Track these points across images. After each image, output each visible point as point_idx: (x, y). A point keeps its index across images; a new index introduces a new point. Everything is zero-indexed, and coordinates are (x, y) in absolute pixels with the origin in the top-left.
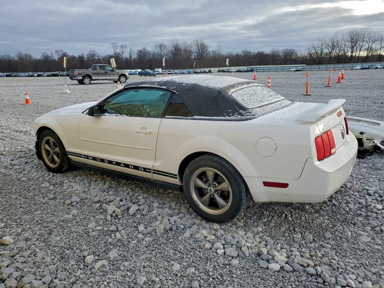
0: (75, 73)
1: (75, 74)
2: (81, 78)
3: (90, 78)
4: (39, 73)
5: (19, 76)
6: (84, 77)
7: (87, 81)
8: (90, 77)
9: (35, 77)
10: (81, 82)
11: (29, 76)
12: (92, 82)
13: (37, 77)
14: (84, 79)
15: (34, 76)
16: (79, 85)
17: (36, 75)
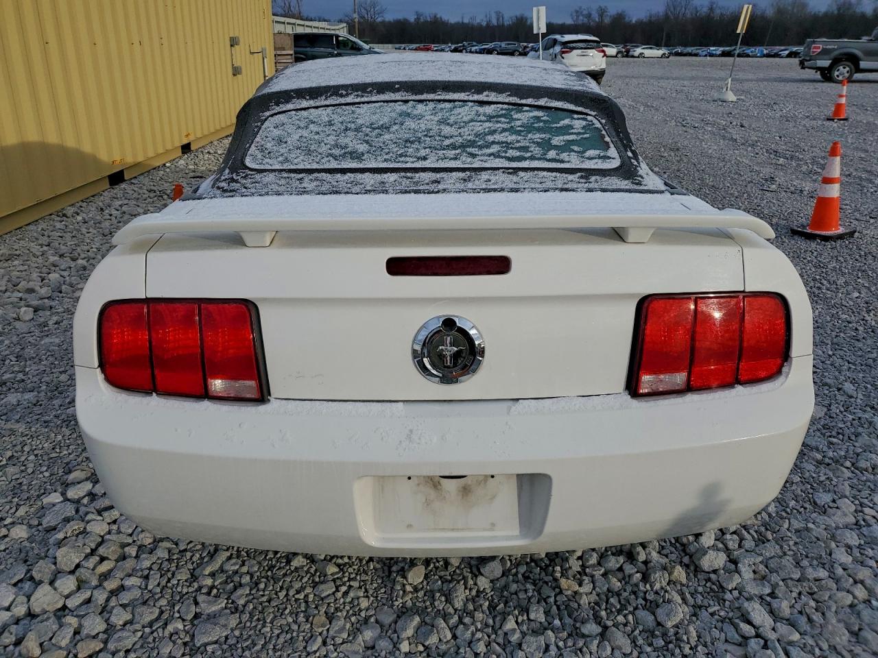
0: (815, 48)
1: (814, 52)
2: (826, 63)
3: (852, 63)
4: (795, 49)
5: (748, 56)
6: (836, 62)
7: (842, 71)
8: (853, 60)
9: (782, 57)
10: (827, 75)
11: (768, 56)
12: (858, 76)
13: (788, 59)
14: (835, 67)
15: (780, 55)
16: (823, 82)
17: (787, 52)
